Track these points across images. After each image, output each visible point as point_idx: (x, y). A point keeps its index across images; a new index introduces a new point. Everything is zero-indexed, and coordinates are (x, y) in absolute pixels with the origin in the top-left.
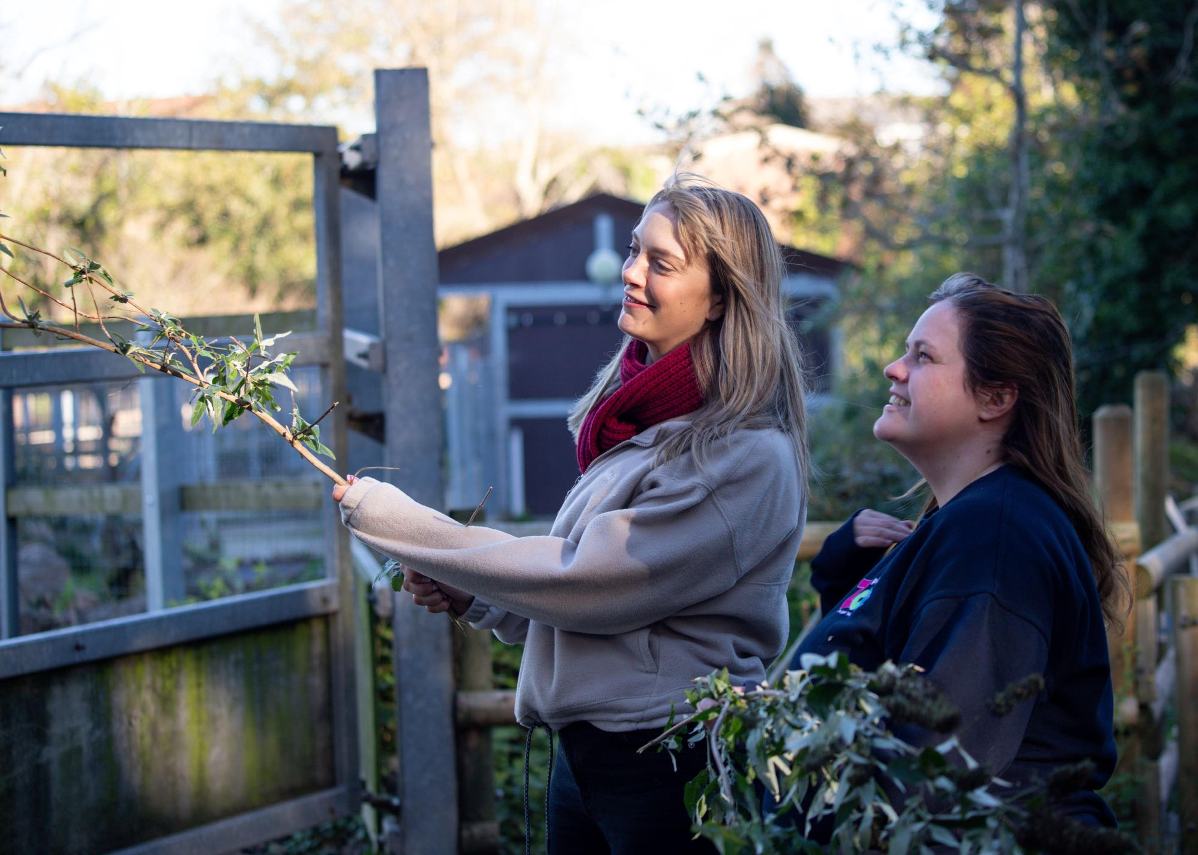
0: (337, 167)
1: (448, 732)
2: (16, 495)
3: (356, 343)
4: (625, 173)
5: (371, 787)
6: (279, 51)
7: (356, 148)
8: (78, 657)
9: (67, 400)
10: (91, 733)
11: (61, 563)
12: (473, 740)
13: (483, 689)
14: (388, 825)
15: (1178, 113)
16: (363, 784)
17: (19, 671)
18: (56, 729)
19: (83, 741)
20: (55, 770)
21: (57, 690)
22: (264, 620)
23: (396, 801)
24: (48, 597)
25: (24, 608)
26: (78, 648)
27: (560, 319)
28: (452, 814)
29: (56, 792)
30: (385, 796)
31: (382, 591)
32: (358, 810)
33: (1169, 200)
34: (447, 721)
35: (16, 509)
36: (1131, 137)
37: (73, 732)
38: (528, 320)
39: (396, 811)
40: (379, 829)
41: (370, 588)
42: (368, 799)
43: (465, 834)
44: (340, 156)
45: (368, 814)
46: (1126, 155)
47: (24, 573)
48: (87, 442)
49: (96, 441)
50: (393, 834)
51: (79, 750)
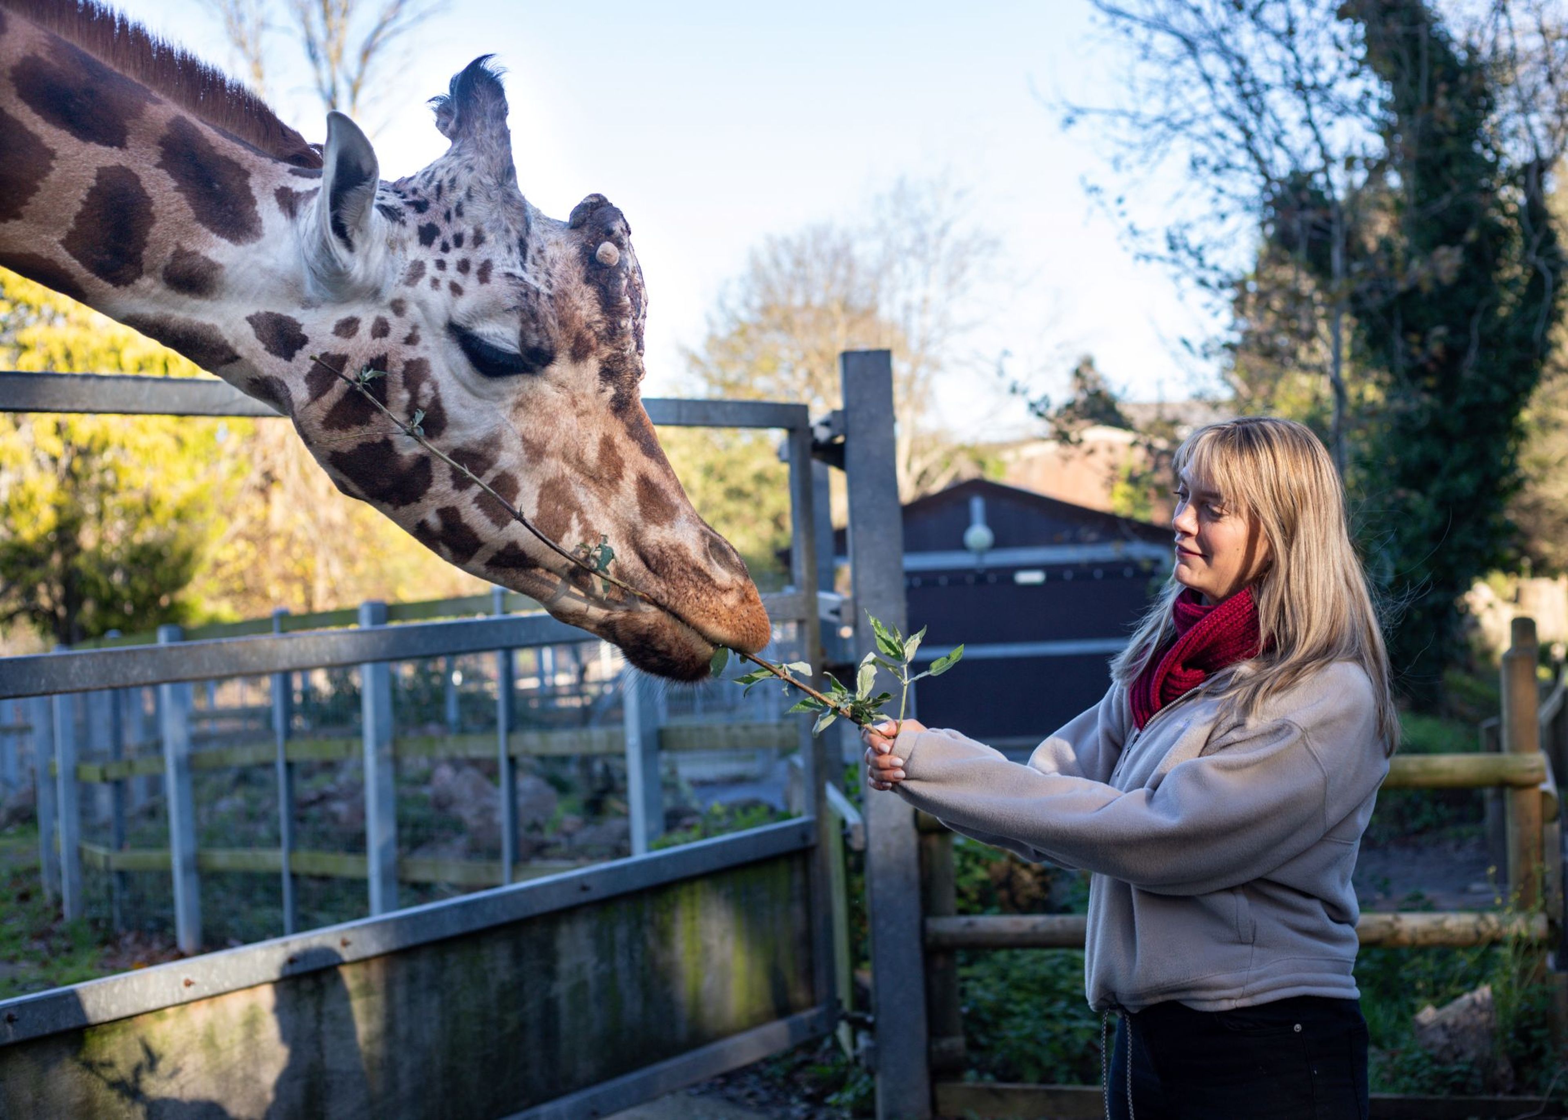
0: (809, 441)
1: (918, 955)
2: (516, 738)
3: (827, 601)
4: (981, 464)
5: (847, 1006)
6: (707, 376)
7: (826, 424)
8: (584, 897)
9: (547, 654)
10: (596, 967)
11: (550, 792)
12: (940, 962)
13: (947, 914)
14: (863, 1041)
15: (1462, 400)
16: (839, 1003)
17: (529, 913)
18: (565, 965)
19: (589, 974)
20: (564, 1005)
21: (564, 929)
22: (751, 856)
23: (870, 1019)
24: (541, 819)
25: (522, 832)
26: (585, 888)
27: (943, 581)
28: (922, 1028)
29: (565, 1024)
30: (858, 1014)
31: (855, 827)
32: (834, 1027)
33: (1455, 473)
34: (916, 945)
35: (516, 750)
36: (1423, 421)
37: (580, 967)
38: (917, 582)
39: (871, 1028)
40: (855, 1045)
41: (843, 823)
42: (844, 1017)
43: (935, 1048)
44: (811, 431)
45: (843, 1032)
46: (1419, 435)
47: (522, 800)
48: (564, 686)
49: (570, 686)
50: (868, 1049)
51: (584, 984)
